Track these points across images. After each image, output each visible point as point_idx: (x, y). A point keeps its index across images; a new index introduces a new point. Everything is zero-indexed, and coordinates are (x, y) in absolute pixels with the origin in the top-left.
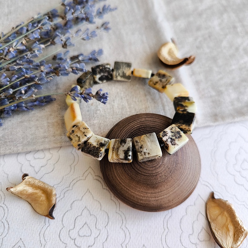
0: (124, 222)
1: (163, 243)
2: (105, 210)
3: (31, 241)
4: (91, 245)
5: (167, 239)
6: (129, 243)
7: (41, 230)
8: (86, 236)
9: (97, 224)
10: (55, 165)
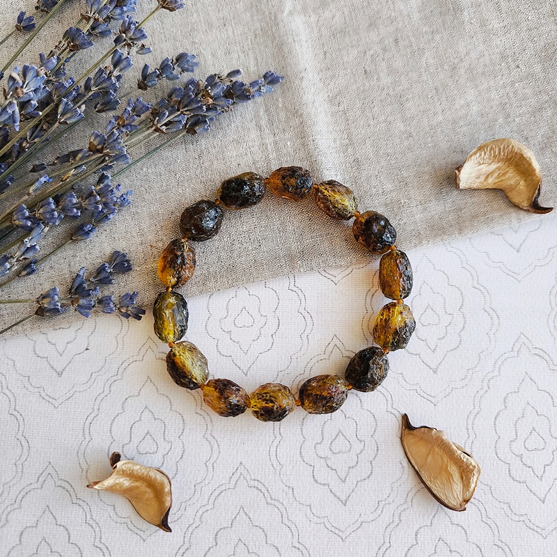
2: (178, 411)
3: (65, 465)
6: (218, 461)
7: (79, 448)
8: (150, 453)
9: (166, 433)
10: (90, 338)
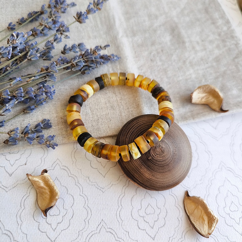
0: (87, 202)
1: (118, 217)
2: (71, 194)
3: (9, 222)
4: (60, 222)
5: (120, 214)
7: (18, 213)
9: (65, 205)
10: (28, 158)
